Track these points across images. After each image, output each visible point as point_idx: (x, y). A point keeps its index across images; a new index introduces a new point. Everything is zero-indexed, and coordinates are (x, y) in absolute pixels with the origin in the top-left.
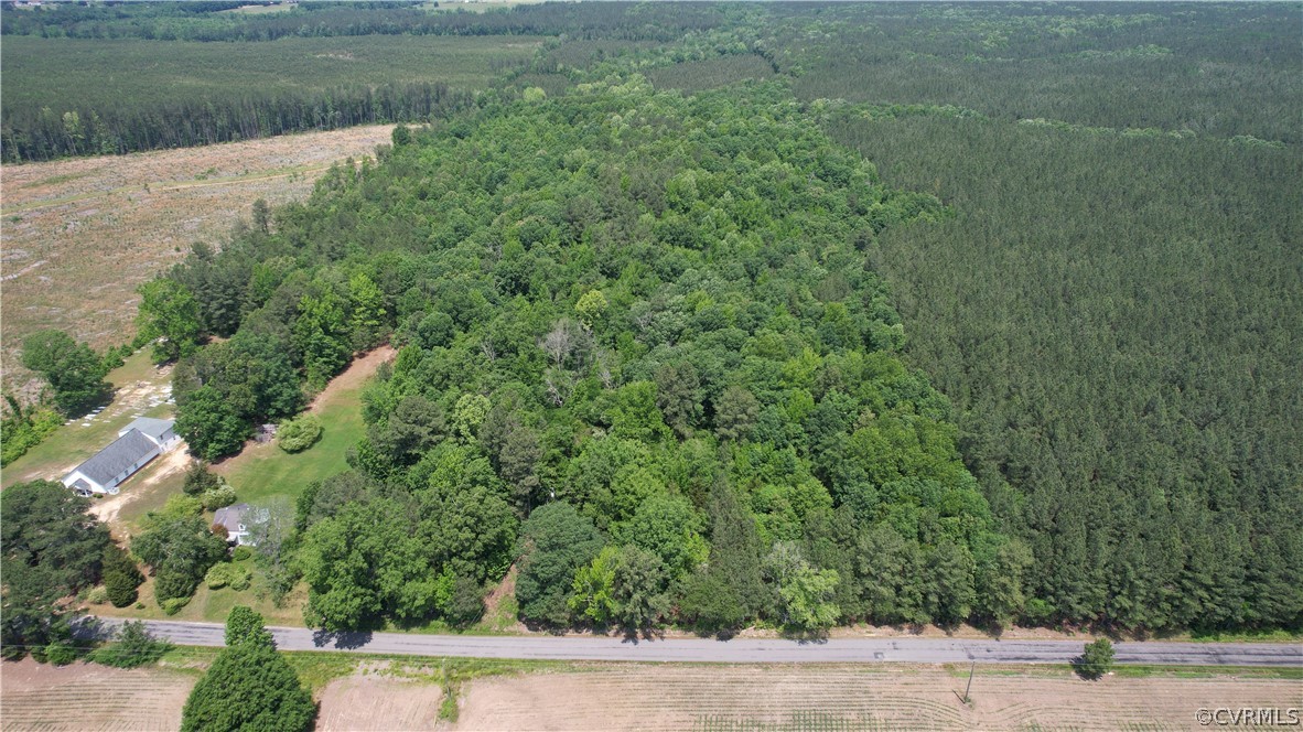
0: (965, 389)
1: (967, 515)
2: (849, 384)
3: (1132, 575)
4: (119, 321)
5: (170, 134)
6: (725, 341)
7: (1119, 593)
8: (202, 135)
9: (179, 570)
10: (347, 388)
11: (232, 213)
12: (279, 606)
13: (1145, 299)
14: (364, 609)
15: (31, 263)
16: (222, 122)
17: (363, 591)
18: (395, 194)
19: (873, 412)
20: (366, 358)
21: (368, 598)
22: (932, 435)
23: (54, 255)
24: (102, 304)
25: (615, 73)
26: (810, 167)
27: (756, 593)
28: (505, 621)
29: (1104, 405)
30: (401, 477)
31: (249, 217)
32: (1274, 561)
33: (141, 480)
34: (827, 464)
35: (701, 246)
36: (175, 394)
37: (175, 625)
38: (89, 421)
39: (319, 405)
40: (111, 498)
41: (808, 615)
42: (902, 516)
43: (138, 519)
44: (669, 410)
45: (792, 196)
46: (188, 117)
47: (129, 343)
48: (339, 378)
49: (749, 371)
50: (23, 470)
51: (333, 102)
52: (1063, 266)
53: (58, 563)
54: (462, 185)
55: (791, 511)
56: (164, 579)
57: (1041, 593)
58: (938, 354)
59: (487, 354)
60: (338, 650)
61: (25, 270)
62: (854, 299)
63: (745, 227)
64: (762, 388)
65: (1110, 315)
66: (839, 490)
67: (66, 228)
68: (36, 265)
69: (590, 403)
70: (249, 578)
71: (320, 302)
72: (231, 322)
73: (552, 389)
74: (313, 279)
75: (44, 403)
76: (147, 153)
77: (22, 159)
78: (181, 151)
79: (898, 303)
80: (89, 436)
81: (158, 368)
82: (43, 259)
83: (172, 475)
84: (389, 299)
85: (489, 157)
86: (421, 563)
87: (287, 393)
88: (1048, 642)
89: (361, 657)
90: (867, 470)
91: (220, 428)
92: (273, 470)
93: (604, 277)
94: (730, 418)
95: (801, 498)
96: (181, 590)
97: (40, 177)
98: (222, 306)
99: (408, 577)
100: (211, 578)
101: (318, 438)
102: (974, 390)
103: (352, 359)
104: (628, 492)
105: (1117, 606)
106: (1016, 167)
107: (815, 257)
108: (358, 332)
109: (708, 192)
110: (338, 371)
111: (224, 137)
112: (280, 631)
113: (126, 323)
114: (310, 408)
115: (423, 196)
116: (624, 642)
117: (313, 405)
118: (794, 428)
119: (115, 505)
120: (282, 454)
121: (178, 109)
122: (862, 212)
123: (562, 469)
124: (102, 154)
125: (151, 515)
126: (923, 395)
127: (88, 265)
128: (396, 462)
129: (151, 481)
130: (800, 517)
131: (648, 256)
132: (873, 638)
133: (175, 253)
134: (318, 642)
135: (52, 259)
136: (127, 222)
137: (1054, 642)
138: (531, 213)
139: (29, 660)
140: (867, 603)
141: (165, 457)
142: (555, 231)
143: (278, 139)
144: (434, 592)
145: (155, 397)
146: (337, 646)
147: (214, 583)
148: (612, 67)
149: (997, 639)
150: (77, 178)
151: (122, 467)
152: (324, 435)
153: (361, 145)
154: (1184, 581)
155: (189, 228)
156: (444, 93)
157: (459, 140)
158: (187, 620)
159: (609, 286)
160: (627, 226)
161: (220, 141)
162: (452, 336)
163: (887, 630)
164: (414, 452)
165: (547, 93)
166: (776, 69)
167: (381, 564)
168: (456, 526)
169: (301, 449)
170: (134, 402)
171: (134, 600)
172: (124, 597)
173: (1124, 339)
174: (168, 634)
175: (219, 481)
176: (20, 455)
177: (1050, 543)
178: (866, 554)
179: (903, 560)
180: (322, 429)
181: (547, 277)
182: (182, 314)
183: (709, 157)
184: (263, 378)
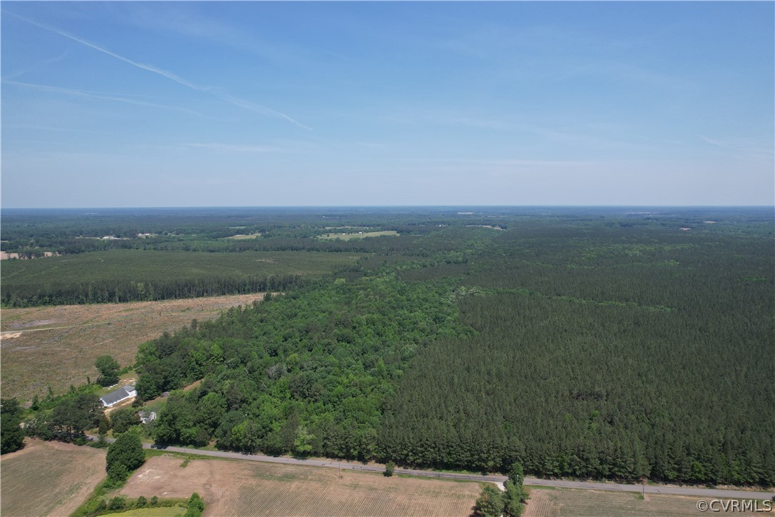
2: (362, 386)
11: (184, 323)
12: (146, 439)
18: (251, 320)
23: (118, 336)
31: (189, 326)
33: (120, 404)
38: (111, 388)
39: (187, 388)
40: (109, 408)
43: (115, 413)
44: (292, 390)
46: (187, 286)
47: (132, 367)
49: (327, 380)
61: (107, 341)
64: (330, 386)
67: (125, 328)
68: (111, 340)
71: (197, 353)
74: (197, 344)
77: (119, 302)
82: (113, 338)
83: (129, 400)
86: (191, 423)
87: (176, 382)
89: (166, 452)
97: (123, 308)
99: (186, 427)
103: (205, 375)
108: (210, 366)
110: (199, 378)
111: (199, 295)
112: (144, 444)
114: (183, 389)
115: (261, 321)
118: (334, 399)
124: (149, 300)
129: (124, 404)
131: (328, 345)
134: (153, 448)
136: (148, 326)
139: (71, 444)
142: (298, 334)
143: (222, 297)
144: (192, 433)
146: (158, 448)
150: (137, 309)
151: (116, 399)
155: (169, 329)
156: (297, 280)
157: (293, 300)
165: (346, 281)
170: (127, 384)
171: (106, 433)
175: (144, 406)
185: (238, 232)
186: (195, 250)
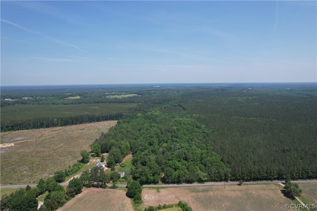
2: (205, 154)
10: (127, 159)
20: (128, 156)
23: (65, 142)
26: (194, 126)
38: (89, 164)
39: (124, 161)
41: (203, 179)
44: (181, 157)
45: (192, 131)
49: (191, 152)
68: (63, 144)
74: (121, 143)
76: (67, 126)
81: (95, 157)
84: (131, 146)
86: (152, 174)
87: (121, 159)
94: (189, 159)
97: (51, 130)
98: (104, 148)
101: (125, 166)
107: (197, 139)
108: (127, 151)
109: (178, 130)
110: (125, 157)
120: (121, 167)
122: (204, 133)
137: (235, 183)
140: (211, 178)
141: (104, 168)
144: (154, 178)
147: (120, 181)
148: (153, 109)
150: (58, 130)
153: (108, 124)
158: (118, 184)
160: (166, 135)
165: (142, 114)
166: (184, 109)
170: (94, 162)
183: (177, 125)
185: (70, 96)
186: (58, 104)
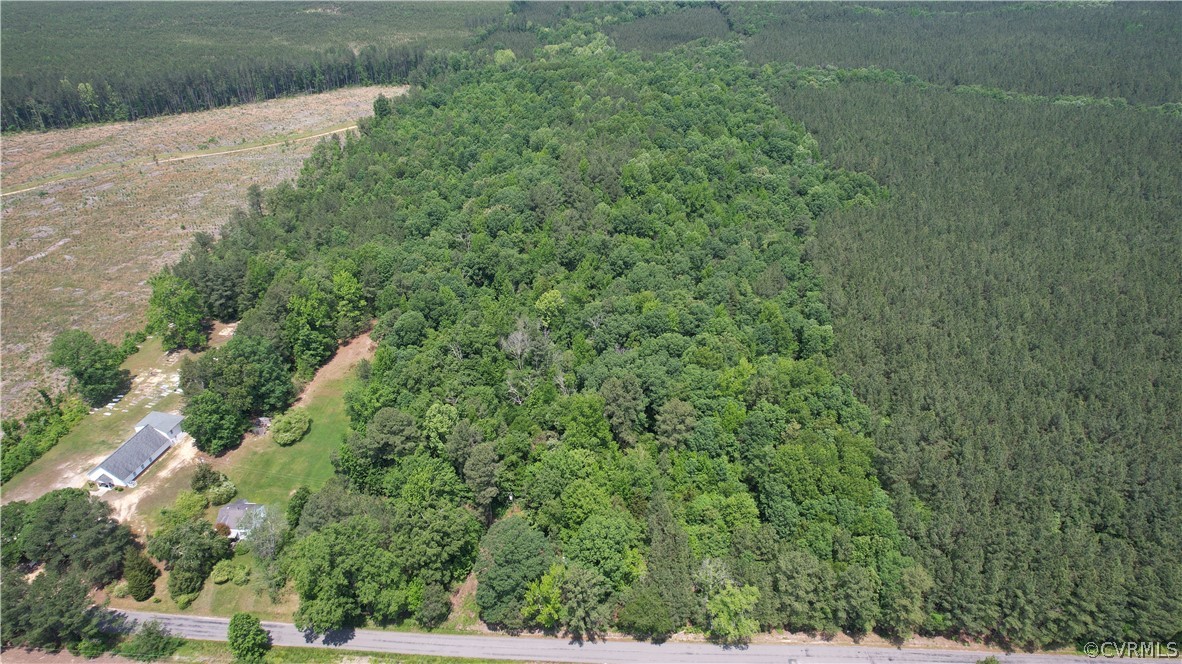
0: (885, 396)
1: (876, 537)
2: (778, 393)
3: (1022, 601)
4: (133, 304)
5: (175, 100)
6: (668, 348)
7: (1010, 615)
8: (203, 101)
9: (189, 569)
10: (332, 377)
11: (231, 187)
12: (275, 600)
13: (1060, 298)
14: (346, 615)
15: (56, 240)
16: (221, 86)
17: (345, 600)
18: (375, 174)
19: (799, 423)
20: (349, 346)
21: (349, 606)
22: (851, 452)
23: (77, 232)
24: (119, 285)
25: (580, 32)
26: (757, 142)
27: (685, 606)
28: (468, 621)
29: (1011, 421)
30: (379, 477)
31: (246, 207)
32: (1155, 592)
33: (155, 473)
34: (755, 475)
35: (651, 233)
36: (182, 386)
37: (186, 619)
38: (110, 411)
39: (307, 397)
40: (131, 491)
41: (731, 628)
42: (819, 535)
43: (154, 514)
44: (615, 421)
45: (739, 177)
46: (190, 84)
47: (142, 330)
48: (325, 367)
49: (689, 381)
50: (56, 460)
51: (320, 67)
52: (986, 258)
53: (85, 566)
54: (437, 162)
55: (722, 523)
56: (176, 578)
57: (939, 608)
58: (863, 359)
59: (456, 353)
60: (326, 646)
61: (52, 249)
62: (789, 292)
63: (693, 212)
64: (699, 396)
65: (1026, 316)
66: (764, 501)
67: (86, 204)
68: (61, 243)
69: (546, 406)
70: (248, 574)
71: (307, 301)
72: (230, 310)
73: (513, 390)
74: (300, 277)
75: (72, 391)
76: (155, 119)
77: (46, 126)
78: (185, 117)
79: (830, 300)
80: (110, 427)
81: (168, 355)
82: (66, 236)
83: (182, 468)
84: (369, 292)
85: (461, 131)
86: (395, 574)
87: (279, 390)
88: (944, 651)
89: (345, 653)
90: (789, 487)
91: (221, 427)
92: (268, 463)
93: (563, 268)
94: (669, 428)
95: (729, 510)
96: (192, 585)
97: (62, 145)
98: (221, 297)
99: (383, 586)
100: (217, 574)
101: (308, 430)
102: (893, 397)
103: (337, 348)
104: (575, 506)
105: (1008, 626)
106: (949, 145)
107: (756, 245)
108: (342, 322)
109: (660, 176)
110: (325, 361)
111: (221, 102)
112: (275, 626)
113: (139, 307)
114: (300, 399)
115: (401, 175)
116: (571, 643)
117: (303, 396)
118: (727, 437)
119: (134, 498)
120: (275, 447)
121: (181, 78)
122: (802, 193)
123: (520, 473)
124: (116, 120)
125: (164, 513)
126: (846, 404)
127: (106, 243)
128: (375, 465)
129: (164, 474)
130: (729, 527)
131: (603, 249)
132: (788, 643)
133: (181, 231)
134: (309, 638)
135: (75, 237)
136: (138, 197)
137: (951, 652)
138: (498, 201)
139: (65, 652)
140: (784, 615)
141: (175, 449)
142: (519, 219)
143: (271, 102)
144: (407, 598)
145: (165, 386)
146: (324, 642)
147: (219, 579)
148: (578, 24)
149: (899, 648)
150: (94, 147)
151: (138, 462)
152: (312, 427)
153: (346, 109)
154: (1070, 607)
155: (192, 203)
156: (422, 57)
157: (435, 110)
158: (197, 615)
159: (567, 278)
160: (584, 215)
161: (220, 105)
162: (425, 336)
163: (802, 636)
164: (390, 457)
165: (516, 55)
166: (731, 25)
167: (359, 578)
168: (424, 543)
169: (293, 442)
170: (148, 391)
171: (152, 594)
172: (143, 592)
173: (1037, 342)
174: (181, 628)
175: (222, 478)
176: (53, 445)
177: (950, 566)
178: (785, 573)
179: (816, 581)
180: (310, 421)
181: (511, 268)
182: (187, 307)
183: (663, 134)
184: (257, 380)
